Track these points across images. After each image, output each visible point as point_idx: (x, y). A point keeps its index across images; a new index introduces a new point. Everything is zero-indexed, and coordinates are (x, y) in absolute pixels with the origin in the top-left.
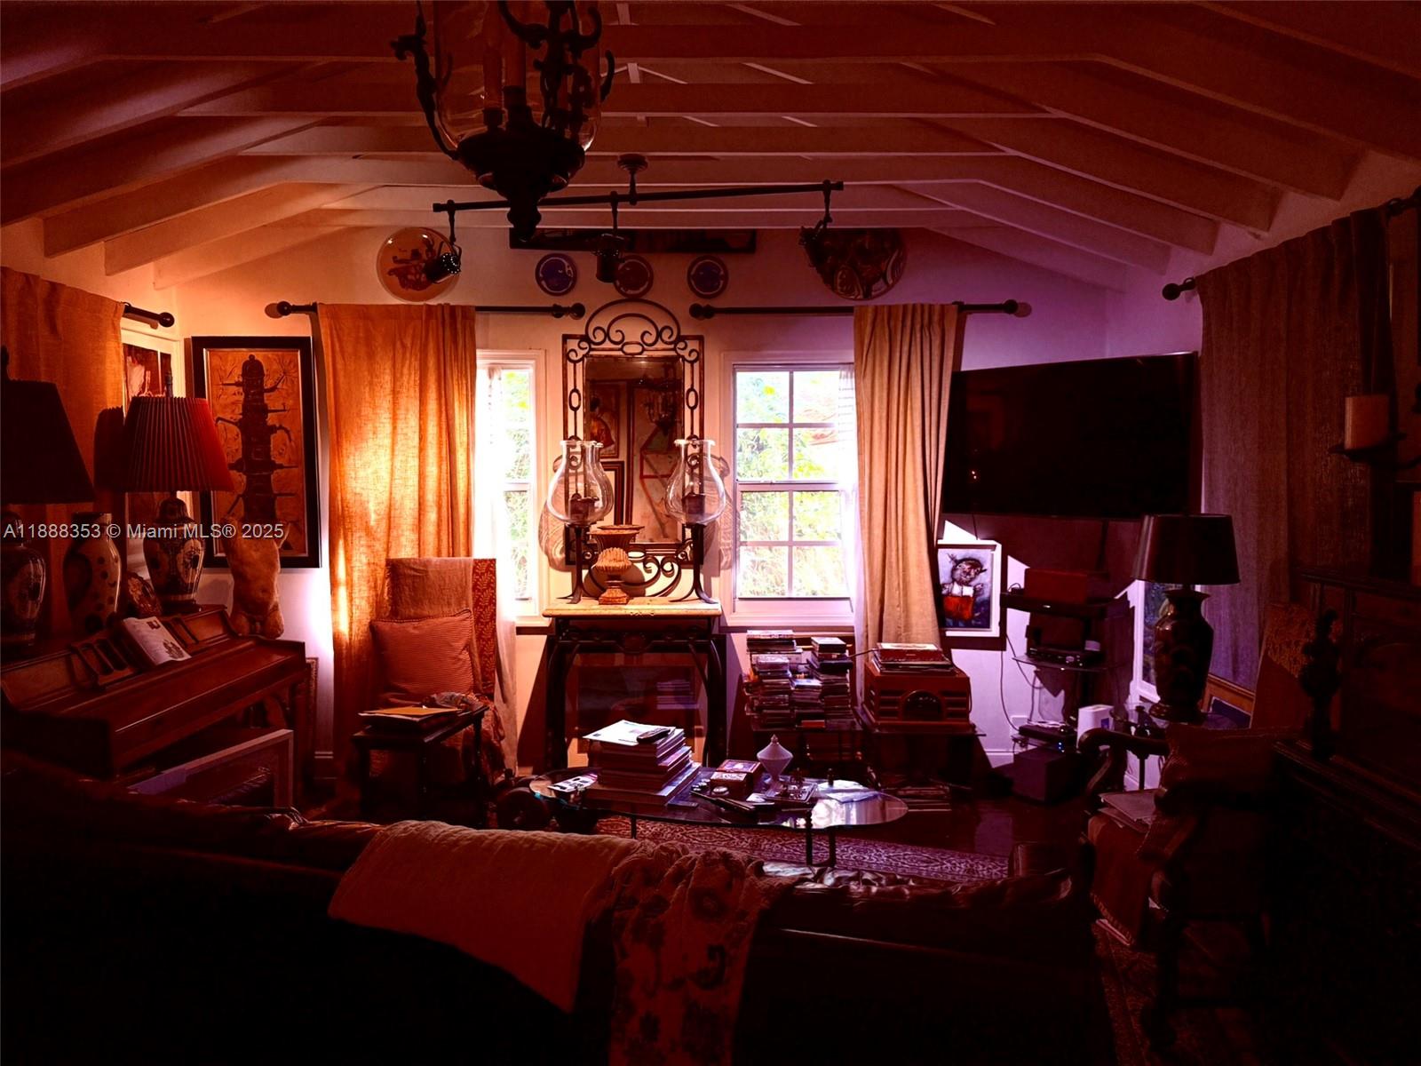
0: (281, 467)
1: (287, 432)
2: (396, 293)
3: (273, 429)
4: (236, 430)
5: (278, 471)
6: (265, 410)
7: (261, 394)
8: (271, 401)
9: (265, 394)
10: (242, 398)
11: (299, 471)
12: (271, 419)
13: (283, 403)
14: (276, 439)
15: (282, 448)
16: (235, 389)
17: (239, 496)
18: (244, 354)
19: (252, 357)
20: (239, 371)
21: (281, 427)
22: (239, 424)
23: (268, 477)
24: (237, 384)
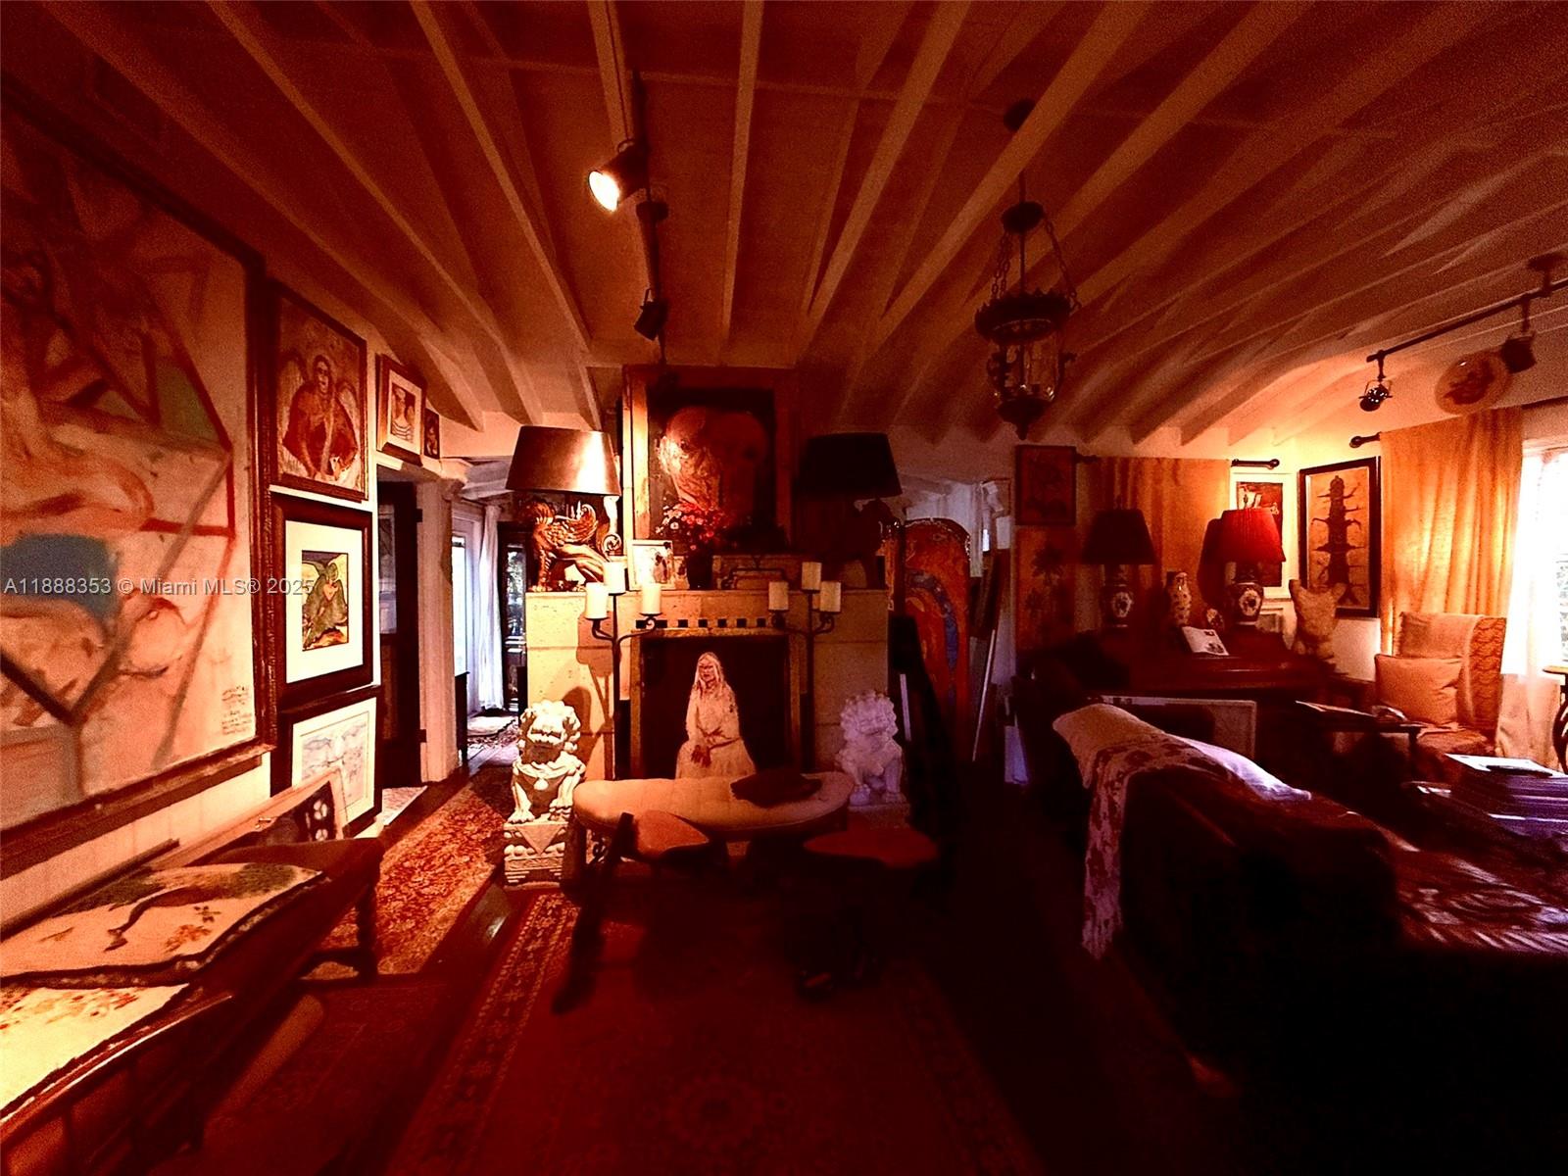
0: (1354, 547)
1: (1359, 523)
2: (1452, 412)
3: (1349, 523)
4: (1325, 525)
5: (1353, 551)
6: (1344, 511)
7: (1341, 501)
8: (1348, 504)
9: (1345, 500)
10: (1329, 505)
11: (1365, 552)
12: (1348, 517)
13: (1357, 504)
14: (1351, 529)
15: (1356, 535)
16: (1325, 499)
17: (1326, 568)
18: (1330, 476)
19: (1337, 477)
20: (1329, 487)
21: (1355, 521)
22: (1327, 521)
23: (1344, 555)
24: (1327, 496)
